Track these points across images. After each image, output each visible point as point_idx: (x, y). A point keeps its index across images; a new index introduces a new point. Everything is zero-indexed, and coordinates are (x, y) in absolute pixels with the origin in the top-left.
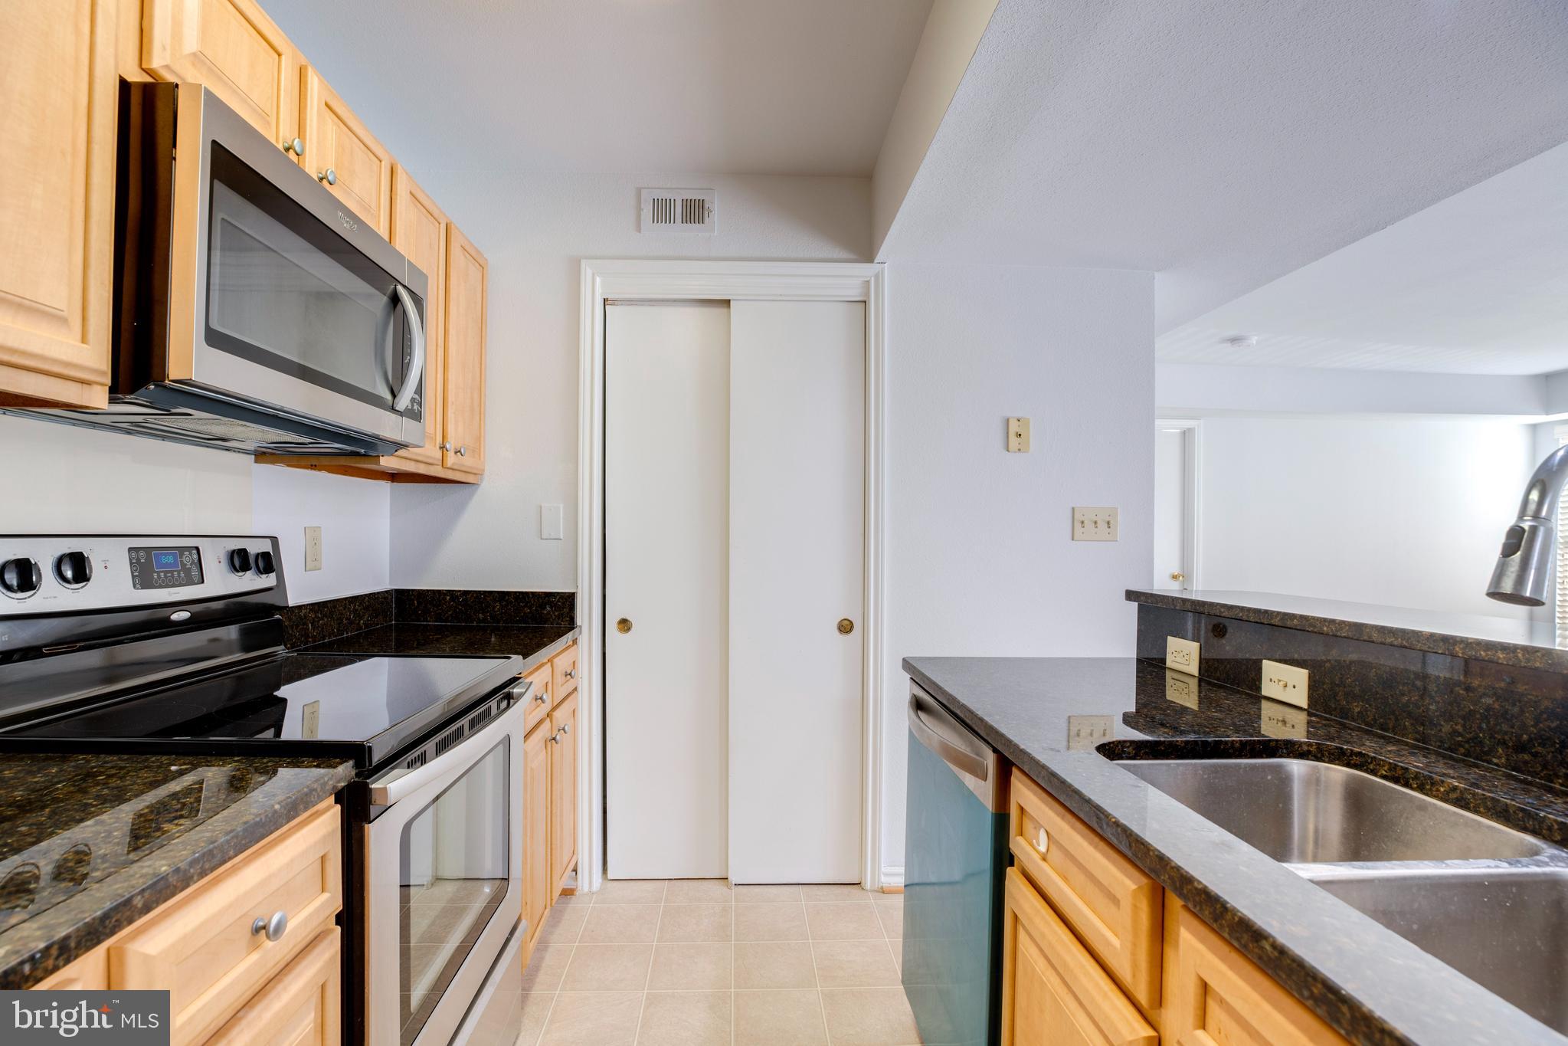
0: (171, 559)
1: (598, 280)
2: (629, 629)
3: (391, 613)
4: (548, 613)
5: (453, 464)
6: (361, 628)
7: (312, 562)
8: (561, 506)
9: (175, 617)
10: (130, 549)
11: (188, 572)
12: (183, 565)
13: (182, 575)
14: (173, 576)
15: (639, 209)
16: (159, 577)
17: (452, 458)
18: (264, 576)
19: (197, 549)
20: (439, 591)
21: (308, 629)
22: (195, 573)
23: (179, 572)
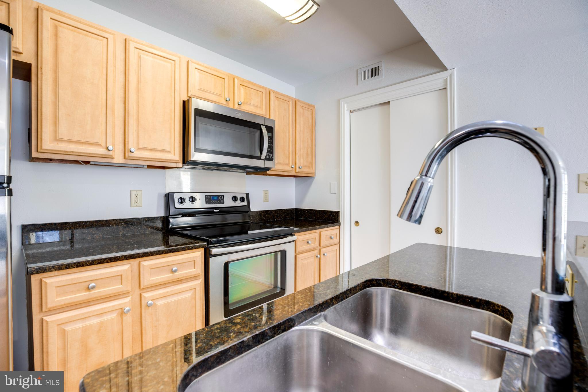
0: (216, 198)
1: (345, 105)
2: (358, 226)
3: (294, 215)
4: (332, 217)
5: (298, 171)
6: (282, 219)
7: (266, 199)
8: (336, 183)
9: (215, 211)
10: (206, 196)
11: (220, 201)
12: (219, 199)
13: (219, 201)
14: (216, 202)
15: (357, 77)
16: (213, 202)
17: (298, 170)
18: (243, 203)
19: (223, 196)
20: (305, 209)
21: (262, 217)
22: (222, 201)
23: (218, 201)
